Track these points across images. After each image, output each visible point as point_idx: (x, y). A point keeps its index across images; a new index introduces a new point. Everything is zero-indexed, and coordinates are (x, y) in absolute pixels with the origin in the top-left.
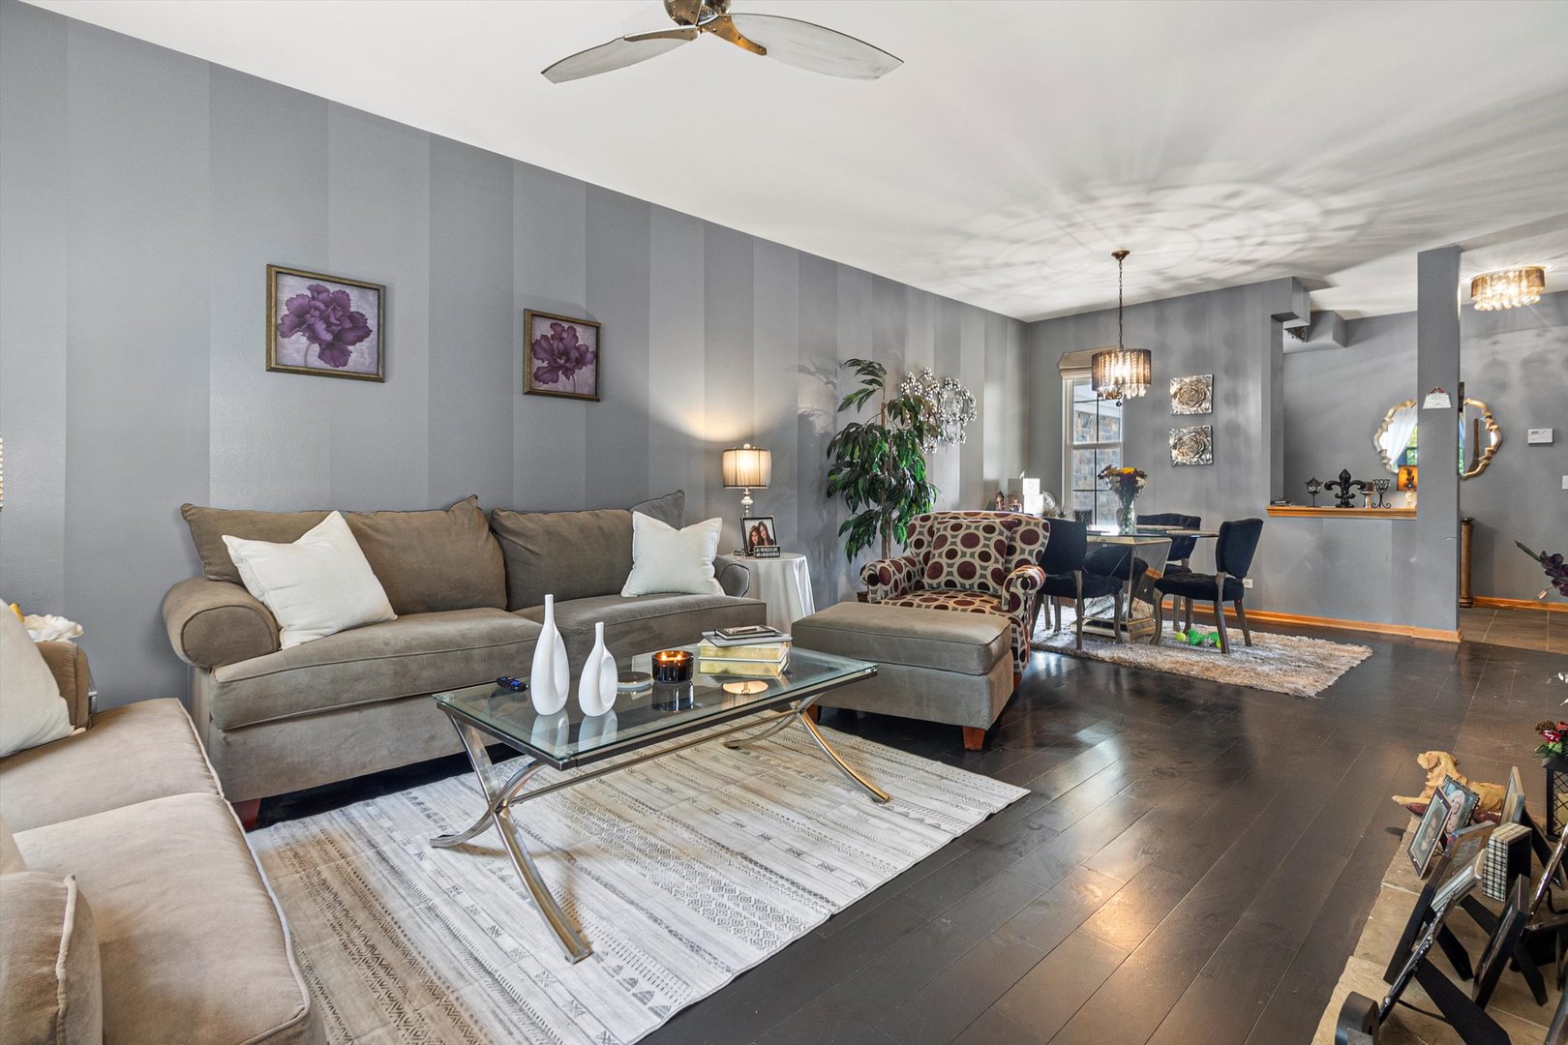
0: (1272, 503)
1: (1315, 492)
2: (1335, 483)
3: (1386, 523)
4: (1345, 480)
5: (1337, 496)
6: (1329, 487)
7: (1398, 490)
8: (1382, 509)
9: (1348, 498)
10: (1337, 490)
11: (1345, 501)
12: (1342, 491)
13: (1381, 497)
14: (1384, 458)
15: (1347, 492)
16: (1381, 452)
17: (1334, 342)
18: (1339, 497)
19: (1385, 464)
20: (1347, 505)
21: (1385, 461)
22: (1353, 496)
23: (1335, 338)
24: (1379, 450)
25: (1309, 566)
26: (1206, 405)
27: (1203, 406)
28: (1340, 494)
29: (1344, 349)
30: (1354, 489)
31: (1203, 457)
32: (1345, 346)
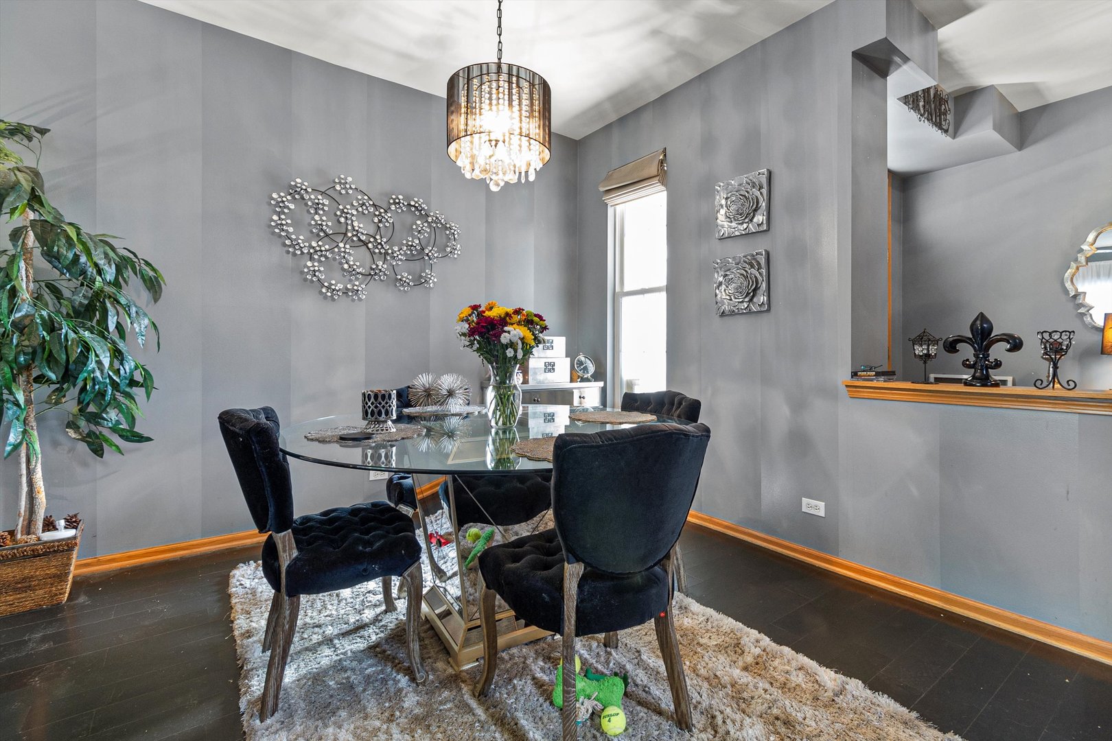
0: (854, 374)
1: (928, 356)
2: (961, 340)
3: (1067, 421)
4: (982, 334)
5: (966, 364)
6: (951, 347)
7: (1102, 353)
8: (1058, 391)
9: (987, 368)
10: (967, 352)
11: (983, 374)
12: (976, 356)
13: (1055, 368)
14: (1081, 305)
15: (986, 357)
16: (1075, 297)
17: (996, 136)
18: (970, 367)
19: (1083, 315)
20: (985, 381)
21: (1082, 310)
22: (998, 364)
23: (998, 128)
24: (1072, 293)
25: (915, 491)
26: (759, 218)
27: (755, 220)
28: (972, 360)
29: (1020, 152)
30: (998, 351)
31: (755, 300)
32: (1020, 150)
